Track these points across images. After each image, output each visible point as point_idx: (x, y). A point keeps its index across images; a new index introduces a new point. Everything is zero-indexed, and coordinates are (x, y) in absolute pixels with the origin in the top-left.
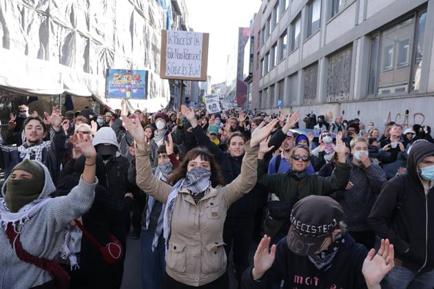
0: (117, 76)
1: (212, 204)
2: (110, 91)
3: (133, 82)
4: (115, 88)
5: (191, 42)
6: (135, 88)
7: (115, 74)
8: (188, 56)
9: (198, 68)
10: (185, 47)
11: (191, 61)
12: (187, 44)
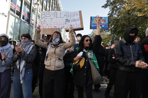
0: (95, 20)
1: (61, 47)
2: (92, 26)
3: (102, 22)
4: (94, 25)
5: (75, 15)
6: (103, 25)
7: (95, 19)
8: (75, 20)
9: (79, 24)
10: (73, 17)
11: (76, 22)
12: (74, 16)
